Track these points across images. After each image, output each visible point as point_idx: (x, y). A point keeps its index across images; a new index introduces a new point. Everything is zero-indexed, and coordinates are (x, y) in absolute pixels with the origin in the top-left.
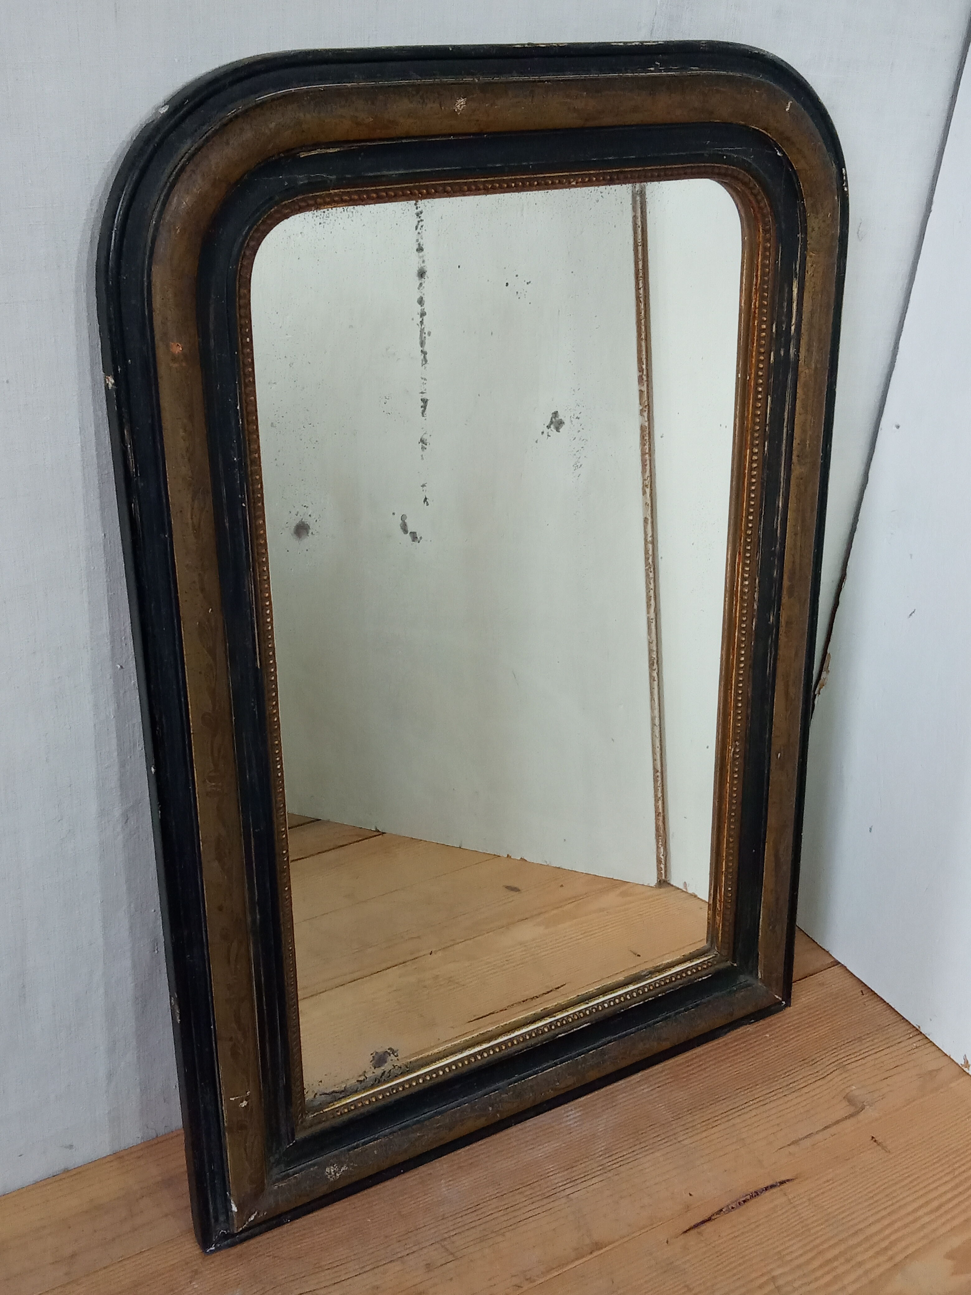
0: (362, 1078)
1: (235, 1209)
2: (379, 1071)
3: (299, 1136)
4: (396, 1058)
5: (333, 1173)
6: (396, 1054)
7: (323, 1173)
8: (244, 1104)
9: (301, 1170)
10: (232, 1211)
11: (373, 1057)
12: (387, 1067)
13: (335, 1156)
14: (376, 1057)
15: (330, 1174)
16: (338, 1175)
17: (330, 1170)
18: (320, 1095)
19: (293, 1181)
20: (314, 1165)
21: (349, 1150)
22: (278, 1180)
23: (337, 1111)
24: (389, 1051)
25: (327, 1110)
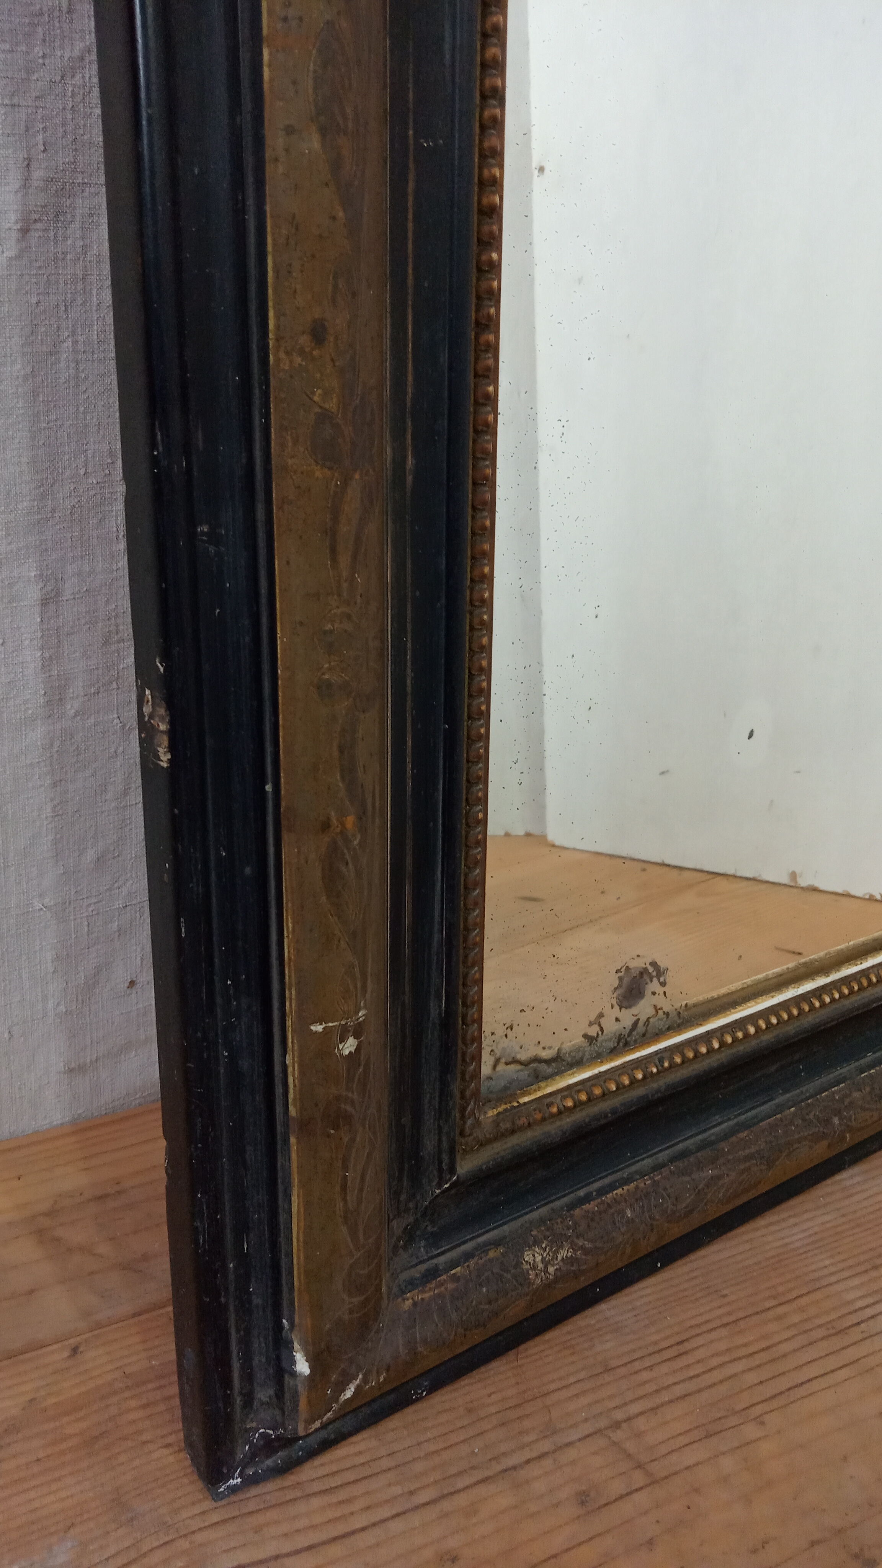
0: (593, 1031)
1: (303, 1367)
2: (627, 1018)
3: (465, 1167)
4: (663, 989)
5: (541, 1266)
6: (662, 979)
7: (518, 1265)
8: (349, 1046)
9: (468, 1256)
10: (294, 1374)
11: (620, 979)
12: (644, 1009)
13: (542, 1221)
14: (626, 980)
15: (534, 1267)
16: (551, 1269)
17: (533, 1257)
18: (507, 1064)
19: (451, 1286)
20: (496, 1243)
21: (571, 1207)
22: (412, 1284)
23: (549, 1105)
24: (651, 969)
25: (526, 1099)
